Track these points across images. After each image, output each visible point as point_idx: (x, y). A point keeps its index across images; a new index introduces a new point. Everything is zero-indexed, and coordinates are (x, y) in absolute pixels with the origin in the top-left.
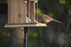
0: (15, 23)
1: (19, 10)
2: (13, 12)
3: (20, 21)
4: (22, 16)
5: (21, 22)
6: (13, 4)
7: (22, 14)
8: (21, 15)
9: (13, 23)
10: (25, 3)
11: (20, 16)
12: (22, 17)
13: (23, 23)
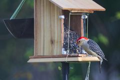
0: (45, 54)
1: (51, 31)
2: (42, 36)
3: (52, 51)
4: (56, 42)
5: (55, 54)
6: (42, 20)
7: (56, 39)
8: (54, 41)
9: (42, 55)
10: (61, 19)
11: (52, 42)
12: (56, 44)
13: (58, 54)
